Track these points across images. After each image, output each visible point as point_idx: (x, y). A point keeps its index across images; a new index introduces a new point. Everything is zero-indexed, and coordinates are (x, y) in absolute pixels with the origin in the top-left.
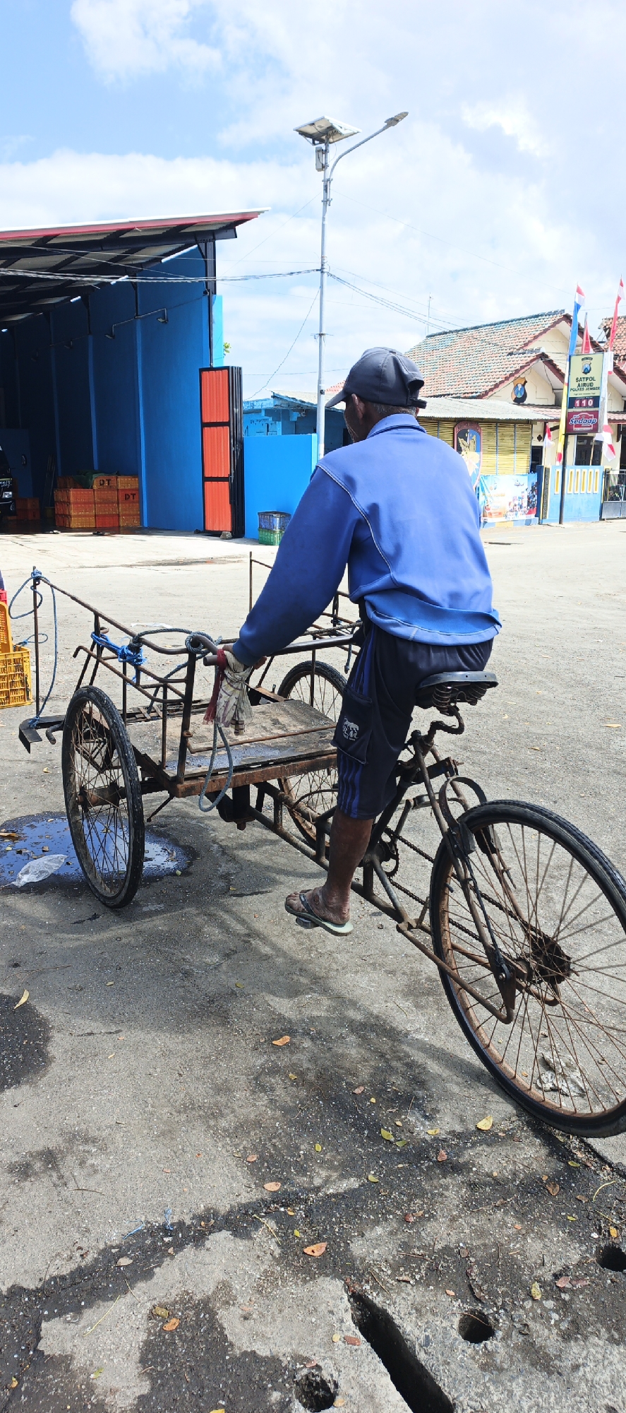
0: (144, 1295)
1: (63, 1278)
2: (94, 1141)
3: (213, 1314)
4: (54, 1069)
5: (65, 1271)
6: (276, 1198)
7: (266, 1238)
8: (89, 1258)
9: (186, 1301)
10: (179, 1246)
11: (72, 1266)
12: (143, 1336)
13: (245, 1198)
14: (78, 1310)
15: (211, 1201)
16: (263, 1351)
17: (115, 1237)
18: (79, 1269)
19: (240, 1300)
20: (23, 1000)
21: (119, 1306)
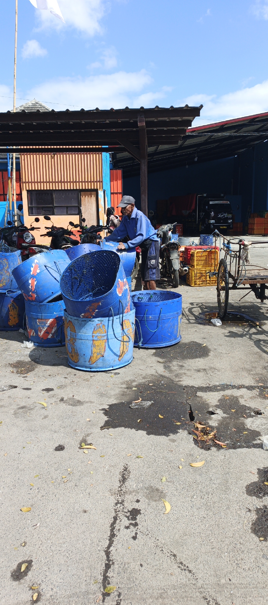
0: (222, 393)
1: (204, 387)
2: (216, 369)
3: (237, 399)
4: (209, 357)
5: (205, 386)
6: (261, 386)
7: (256, 392)
8: (210, 386)
9: (232, 396)
10: (233, 388)
11: (206, 386)
12: (220, 398)
13: (253, 385)
14: (206, 392)
15: (244, 383)
16: (247, 405)
17: (217, 384)
18: (208, 387)
19: (245, 398)
20: (204, 345)
21: (216, 393)
